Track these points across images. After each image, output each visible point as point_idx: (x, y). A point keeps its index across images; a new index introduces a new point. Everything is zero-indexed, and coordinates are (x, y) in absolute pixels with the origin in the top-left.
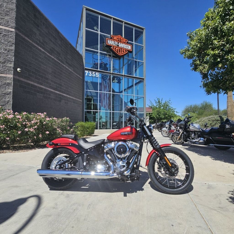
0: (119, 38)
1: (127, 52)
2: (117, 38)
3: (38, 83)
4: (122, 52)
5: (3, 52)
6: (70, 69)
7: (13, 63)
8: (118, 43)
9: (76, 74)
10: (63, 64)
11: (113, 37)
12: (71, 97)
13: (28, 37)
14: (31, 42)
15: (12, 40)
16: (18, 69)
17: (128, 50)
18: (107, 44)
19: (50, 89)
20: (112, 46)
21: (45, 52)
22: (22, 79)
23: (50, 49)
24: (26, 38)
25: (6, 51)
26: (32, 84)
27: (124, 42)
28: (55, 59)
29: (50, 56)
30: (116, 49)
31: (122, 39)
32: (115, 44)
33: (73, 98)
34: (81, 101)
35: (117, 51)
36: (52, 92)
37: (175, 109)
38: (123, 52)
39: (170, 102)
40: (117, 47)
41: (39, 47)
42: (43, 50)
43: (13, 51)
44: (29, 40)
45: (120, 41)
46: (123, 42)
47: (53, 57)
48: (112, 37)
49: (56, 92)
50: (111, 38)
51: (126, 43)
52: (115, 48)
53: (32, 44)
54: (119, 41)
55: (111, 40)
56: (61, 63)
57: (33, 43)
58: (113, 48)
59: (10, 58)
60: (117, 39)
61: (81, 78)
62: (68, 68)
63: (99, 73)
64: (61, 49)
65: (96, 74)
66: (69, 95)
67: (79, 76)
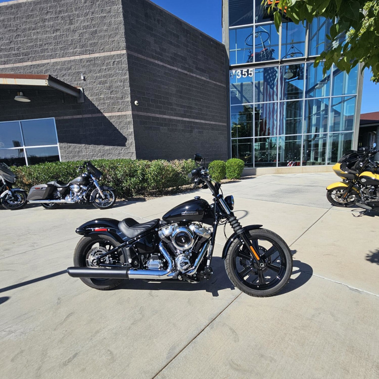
3: (161, 113)
6: (203, 78)
7: (129, 96)
9: (215, 82)
10: (191, 74)
12: (207, 122)
13: (141, 53)
14: (146, 58)
15: (125, 66)
16: (136, 102)
18: (269, 2)
21: (165, 65)
22: (141, 113)
23: (172, 58)
24: (140, 56)
25: (122, 83)
26: (153, 117)
28: (179, 70)
29: (172, 68)
33: (211, 123)
34: (225, 124)
36: (179, 120)
41: (156, 62)
42: (161, 64)
43: (128, 81)
44: (143, 57)
47: (176, 69)
49: (185, 119)
53: (147, 61)
56: (188, 73)
57: (148, 59)
59: (126, 90)
61: (224, 85)
62: (200, 77)
63: (254, 68)
64: (187, 50)
65: (249, 73)
66: (205, 120)
67: (219, 84)
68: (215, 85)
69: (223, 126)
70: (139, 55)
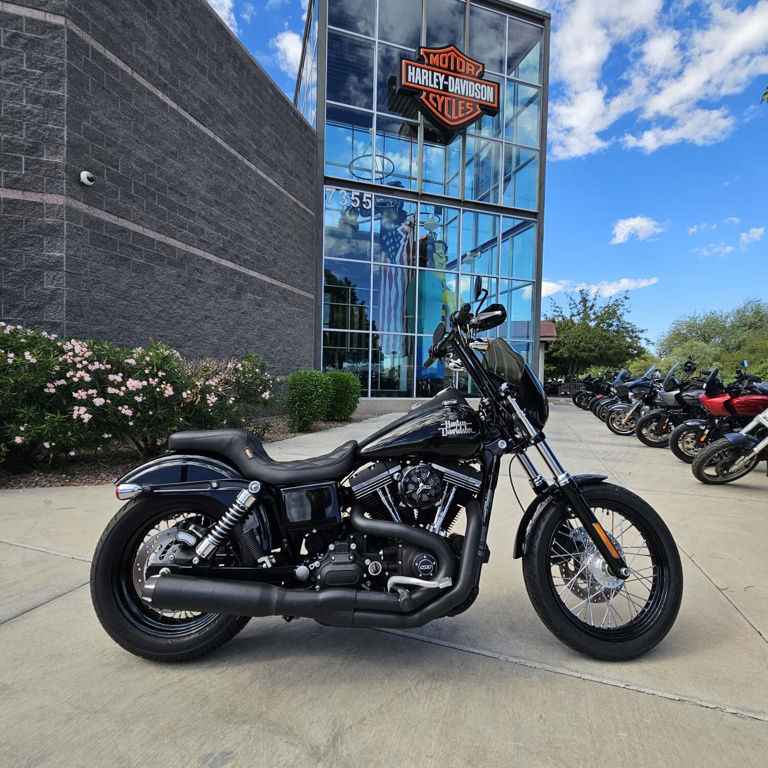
0: (450, 57)
1: (479, 111)
2: (444, 58)
4: (460, 112)
5: (29, 107)
6: (270, 181)
7: (64, 151)
8: (446, 79)
9: (295, 200)
10: (245, 161)
11: (428, 55)
12: (275, 282)
13: (115, 51)
14: (129, 71)
15: (58, 61)
16: (84, 175)
17: (480, 105)
18: (404, 82)
19: (199, 253)
20: (422, 90)
21: (182, 111)
22: (98, 211)
24: (110, 56)
25: (39, 106)
26: (136, 233)
27: (470, 74)
28: (218, 140)
30: (437, 103)
31: (461, 63)
32: (435, 80)
33: (284, 286)
34: (312, 297)
35: (440, 109)
36: (210, 262)
37: (642, 331)
38: (463, 112)
39: (626, 302)
40: (441, 95)
41: (160, 94)
42: (175, 106)
43: (64, 105)
44: (120, 63)
45: (455, 71)
46: (464, 73)
47: (210, 134)
48: (425, 53)
49: (224, 262)
50: (420, 60)
51: (473, 76)
52: (435, 99)
53: (132, 79)
54: (449, 69)
55: (421, 68)
56: (240, 157)
57: (136, 75)
58: (427, 98)
59: (52, 130)
60: (444, 63)
61: (311, 212)
62: (265, 176)
63: (374, 194)
64: (240, 104)
65: (364, 200)
66: (270, 275)
67: (304, 207)
68: (296, 204)
69: (307, 298)
70: (108, 53)
